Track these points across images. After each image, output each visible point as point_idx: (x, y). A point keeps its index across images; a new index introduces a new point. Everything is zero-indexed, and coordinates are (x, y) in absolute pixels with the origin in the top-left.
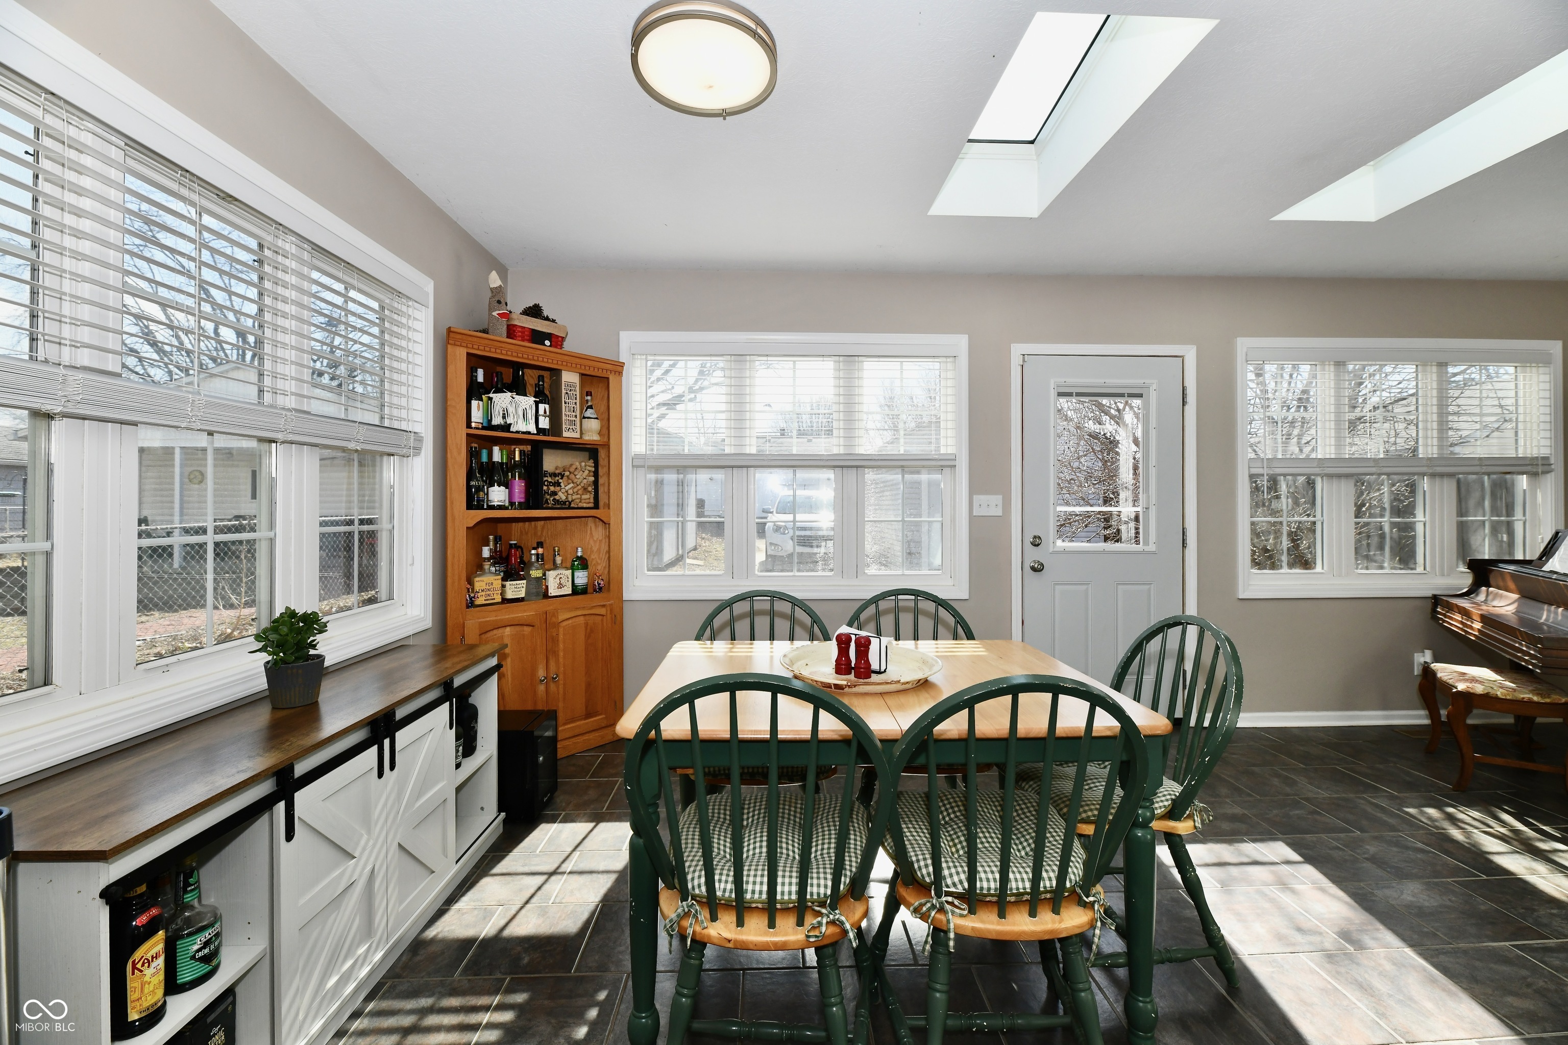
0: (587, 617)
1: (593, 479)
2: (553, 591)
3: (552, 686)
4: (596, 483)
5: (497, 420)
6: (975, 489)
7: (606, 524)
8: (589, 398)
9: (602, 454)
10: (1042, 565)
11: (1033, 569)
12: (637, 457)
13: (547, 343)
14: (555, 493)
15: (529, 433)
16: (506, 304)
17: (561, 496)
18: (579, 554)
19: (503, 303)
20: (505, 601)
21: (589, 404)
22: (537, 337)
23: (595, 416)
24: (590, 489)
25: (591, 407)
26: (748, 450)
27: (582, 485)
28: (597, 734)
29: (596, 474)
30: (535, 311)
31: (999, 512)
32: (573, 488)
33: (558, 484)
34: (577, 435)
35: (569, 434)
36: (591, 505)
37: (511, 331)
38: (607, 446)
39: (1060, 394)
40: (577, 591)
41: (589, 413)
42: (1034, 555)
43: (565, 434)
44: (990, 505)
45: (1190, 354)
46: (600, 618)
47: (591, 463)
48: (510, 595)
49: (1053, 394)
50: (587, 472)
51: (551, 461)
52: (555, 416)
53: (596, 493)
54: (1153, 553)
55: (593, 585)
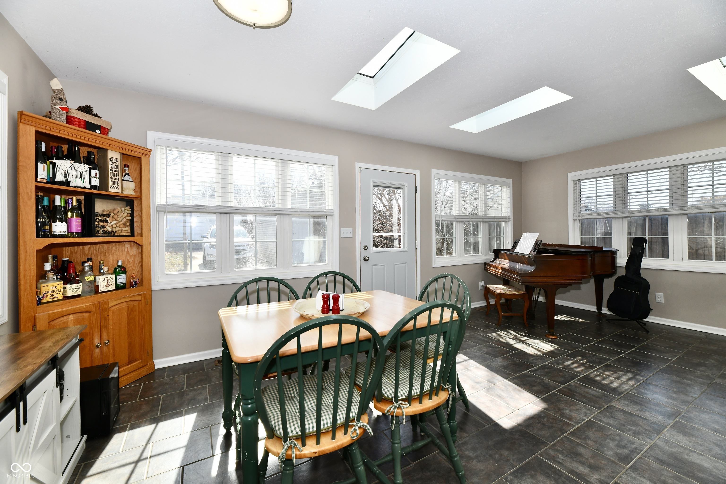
0: (129, 303)
1: (130, 218)
2: (102, 288)
3: (105, 349)
4: (132, 222)
5: (59, 178)
6: (342, 225)
7: (139, 245)
8: (127, 168)
9: (136, 203)
10: (368, 258)
11: (365, 260)
12: (160, 205)
13: (98, 131)
14: (104, 227)
15: (84, 188)
16: (66, 102)
17: (108, 228)
18: (120, 264)
19: (64, 101)
20: (66, 298)
21: (127, 172)
22: (91, 127)
23: (131, 180)
24: (128, 224)
25: (128, 174)
26: (230, 204)
27: (123, 222)
28: (136, 373)
29: (132, 215)
30: (87, 109)
31: (351, 236)
32: (116, 224)
33: (106, 221)
34: (119, 191)
35: (113, 190)
36: (129, 234)
37: (70, 120)
38: (140, 198)
39: (374, 186)
40: (119, 287)
41: (127, 178)
42: (365, 254)
43: (111, 190)
44: (347, 233)
45: (418, 173)
46: (137, 302)
47: (128, 208)
48: (69, 293)
49: (372, 186)
50: (126, 214)
51: (101, 207)
52: (103, 178)
53: (132, 227)
54: (406, 251)
55: (131, 283)
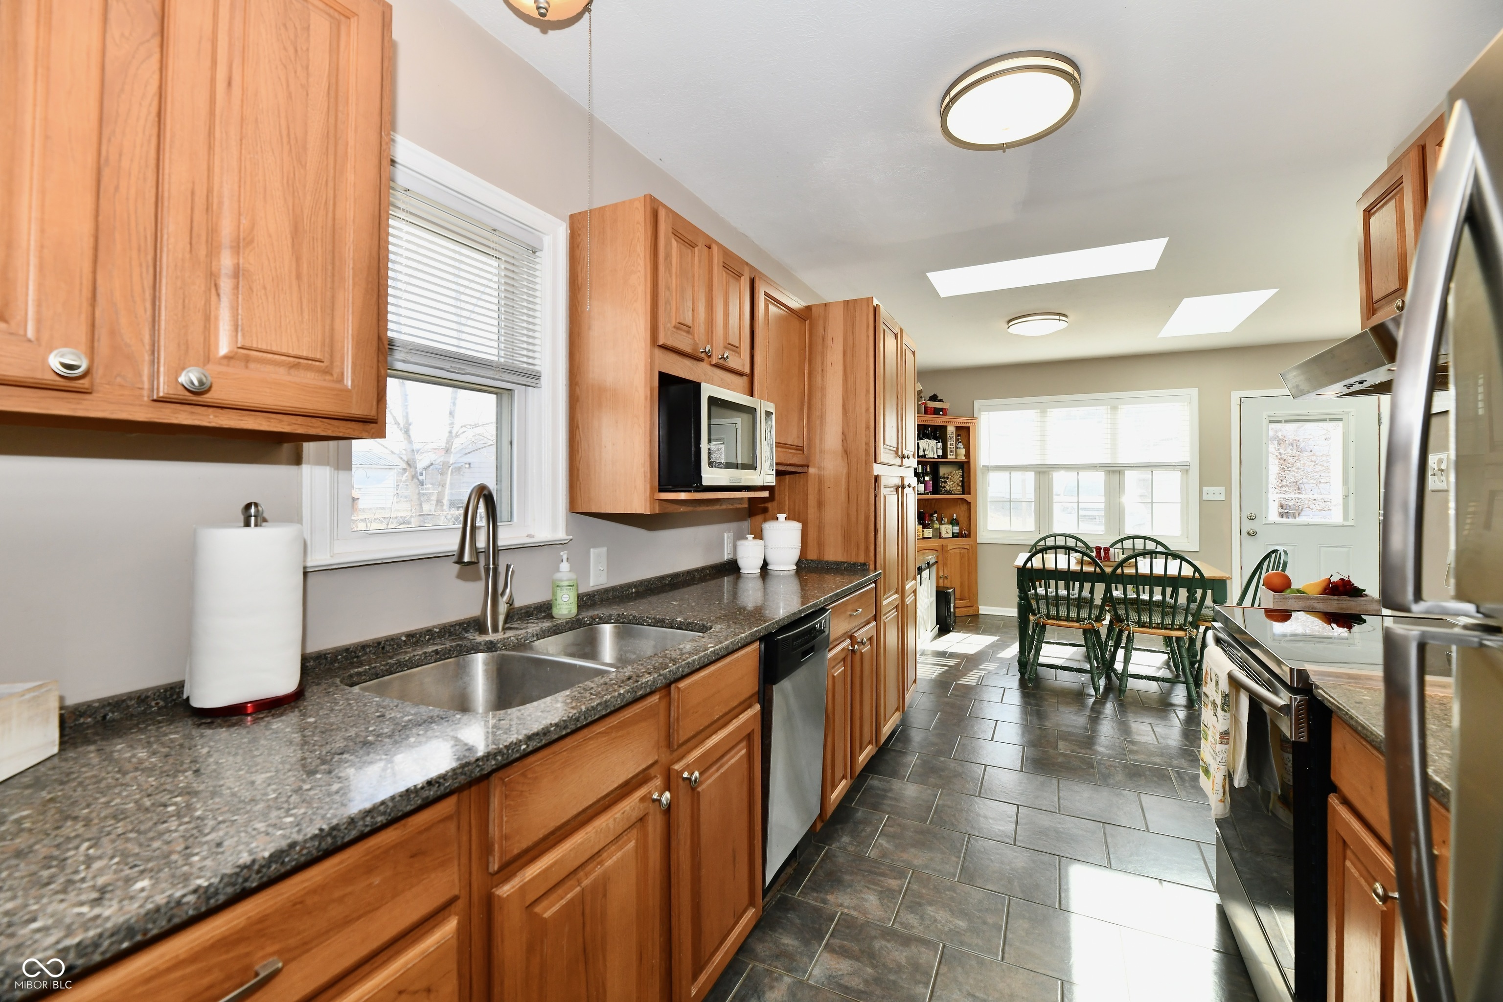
0: (960, 549)
1: (962, 479)
2: (944, 535)
3: (946, 581)
4: (963, 482)
5: (921, 453)
6: (1203, 483)
7: (969, 504)
8: (960, 438)
9: (966, 466)
11: (1249, 534)
12: (982, 467)
13: (942, 414)
14: (945, 487)
15: (934, 458)
17: (948, 488)
18: (956, 518)
20: (924, 538)
22: (936, 411)
23: (963, 447)
24: (961, 484)
25: (960, 442)
26: (1049, 462)
27: (957, 482)
29: (963, 476)
30: (935, 398)
31: (1222, 498)
32: (952, 484)
33: (946, 482)
34: (954, 457)
35: (951, 457)
36: (962, 493)
37: (926, 410)
38: (969, 463)
39: (1271, 422)
40: (954, 536)
41: (960, 445)
42: (1248, 526)
43: (949, 457)
44: (1215, 493)
46: (966, 550)
47: (960, 471)
48: (926, 536)
49: (1265, 422)
50: (959, 476)
51: (943, 471)
52: (944, 449)
53: (963, 486)
54: (1352, 526)
55: (962, 534)
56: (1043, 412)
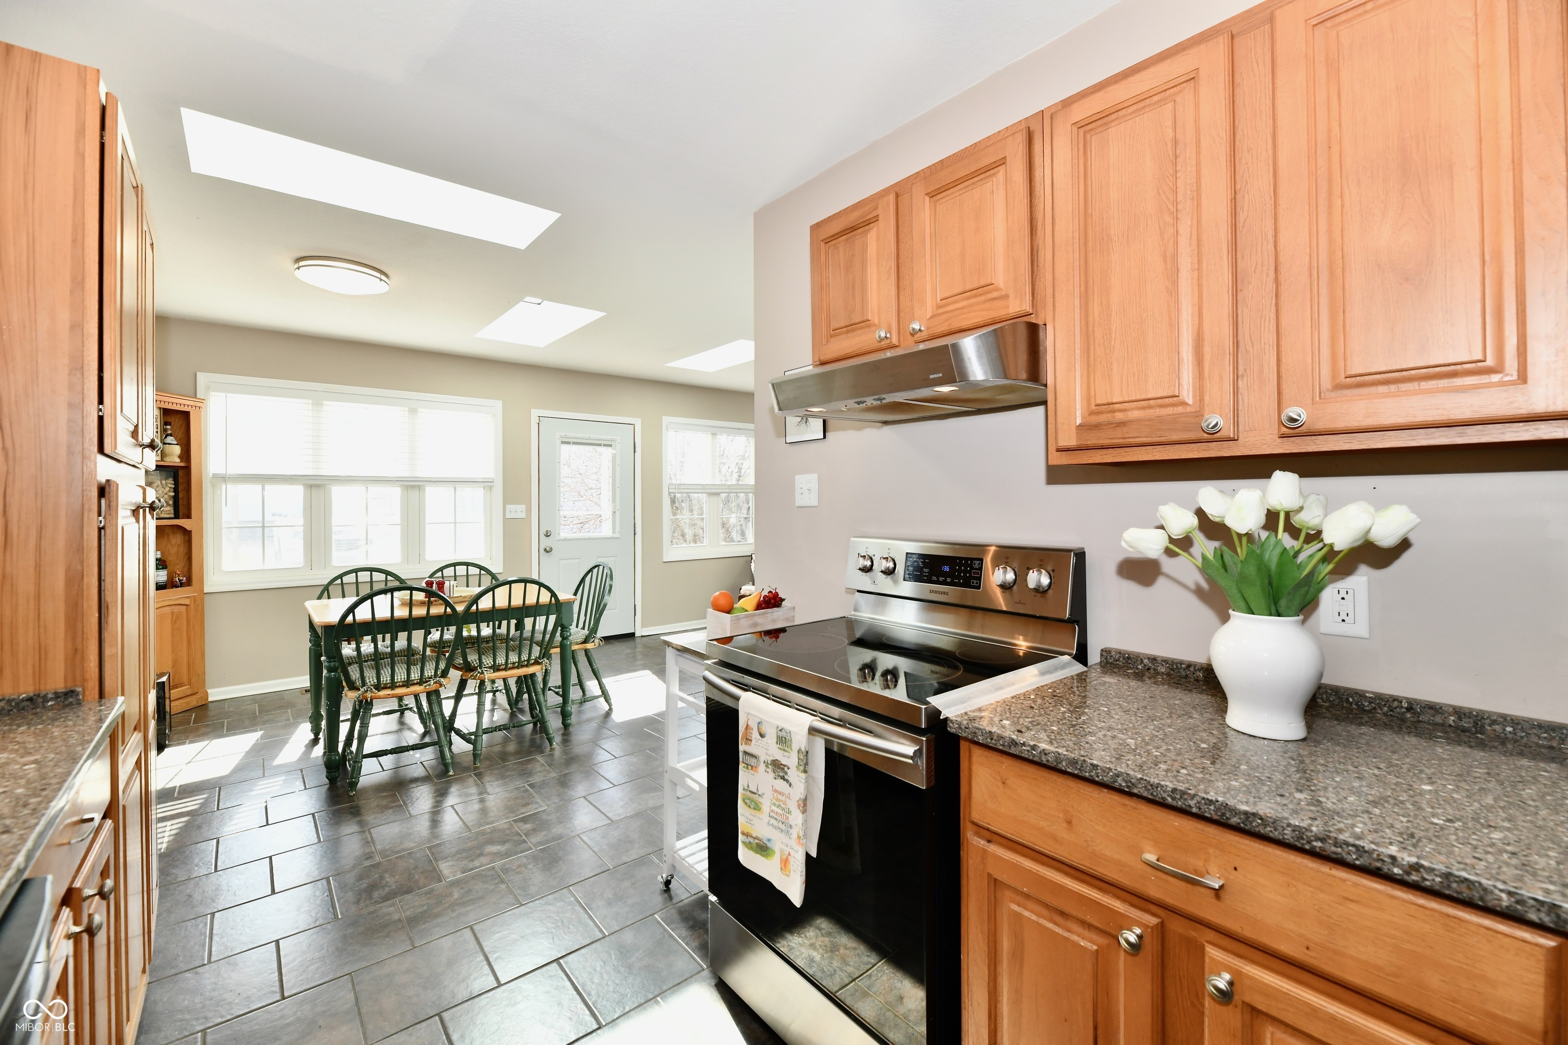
0: (173, 607)
1: (173, 494)
4: (176, 498)
6: (506, 501)
7: (188, 532)
8: (169, 427)
9: (181, 473)
10: (552, 549)
11: (547, 551)
12: (216, 474)
18: (158, 556)
21: (169, 432)
23: (176, 443)
24: (171, 502)
25: (171, 435)
26: (324, 473)
28: (182, 701)
29: (176, 490)
31: (524, 516)
36: (172, 516)
38: (187, 469)
39: (563, 442)
40: (158, 587)
41: (170, 439)
42: (546, 542)
44: (517, 511)
45: (638, 423)
46: (184, 608)
47: (171, 481)
49: (558, 442)
50: (167, 489)
53: (177, 506)
54: (618, 538)
55: (172, 582)
56: (317, 404)
